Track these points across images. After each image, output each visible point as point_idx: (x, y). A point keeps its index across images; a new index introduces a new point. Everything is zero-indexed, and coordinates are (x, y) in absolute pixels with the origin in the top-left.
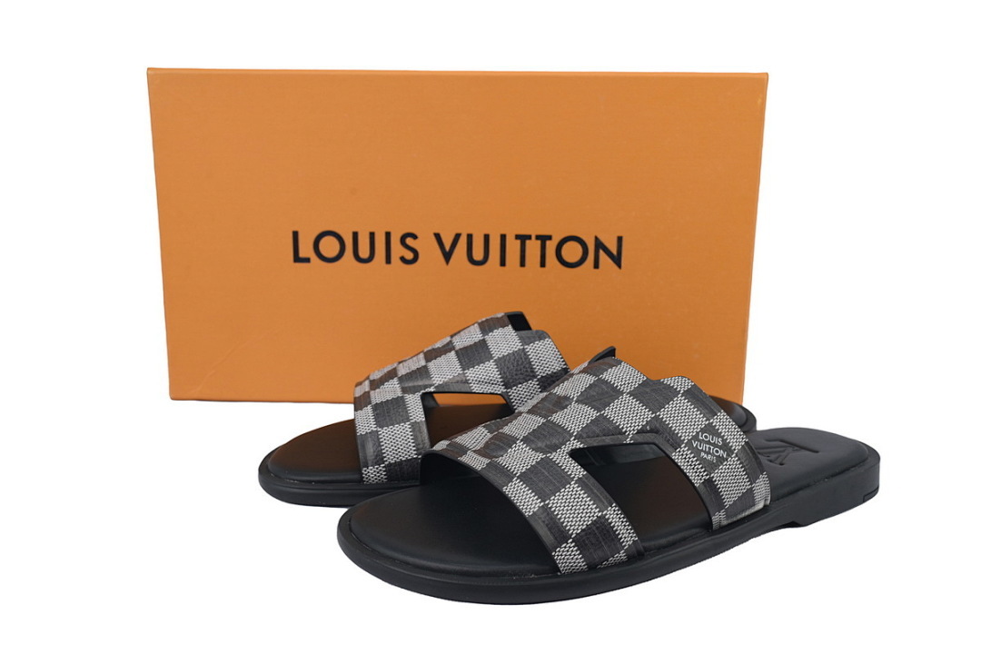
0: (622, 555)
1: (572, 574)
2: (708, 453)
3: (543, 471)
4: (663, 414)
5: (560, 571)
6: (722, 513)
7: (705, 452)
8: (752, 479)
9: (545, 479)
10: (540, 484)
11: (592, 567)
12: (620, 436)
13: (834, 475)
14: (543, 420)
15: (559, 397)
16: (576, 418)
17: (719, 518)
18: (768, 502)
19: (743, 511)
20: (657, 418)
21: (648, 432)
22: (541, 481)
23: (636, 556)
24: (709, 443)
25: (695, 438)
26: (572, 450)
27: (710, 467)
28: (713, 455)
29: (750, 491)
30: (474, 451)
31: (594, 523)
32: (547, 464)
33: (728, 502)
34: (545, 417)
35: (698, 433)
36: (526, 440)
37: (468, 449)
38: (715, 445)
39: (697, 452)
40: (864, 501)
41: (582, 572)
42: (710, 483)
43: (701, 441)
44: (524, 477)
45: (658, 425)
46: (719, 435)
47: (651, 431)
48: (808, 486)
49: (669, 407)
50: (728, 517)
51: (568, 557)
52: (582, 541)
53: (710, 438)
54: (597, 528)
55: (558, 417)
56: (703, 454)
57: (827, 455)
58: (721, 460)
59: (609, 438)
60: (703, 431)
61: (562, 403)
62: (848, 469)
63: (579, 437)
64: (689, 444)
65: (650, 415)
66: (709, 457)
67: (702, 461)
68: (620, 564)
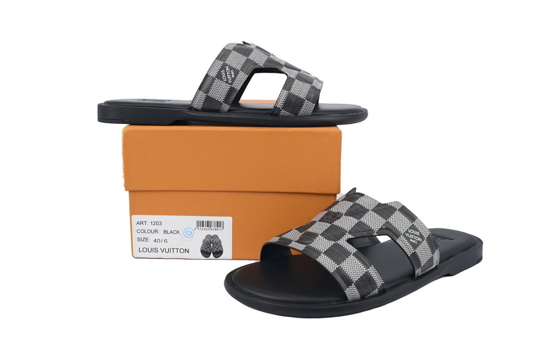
0: (376, 291)
1: (354, 301)
2: (413, 239)
3: (336, 250)
4: (390, 220)
5: (348, 300)
6: (420, 269)
7: (412, 239)
8: (433, 252)
9: (337, 254)
10: (336, 256)
11: (363, 298)
12: (370, 232)
13: (464, 251)
14: (329, 225)
15: (334, 213)
16: (347, 223)
17: (418, 272)
18: (438, 264)
19: (428, 268)
20: (387, 222)
21: (384, 229)
22: (335, 255)
23: (383, 291)
24: (413, 234)
25: (407, 232)
26: (348, 239)
27: (415, 246)
28: (415, 240)
29: (432, 258)
30: (296, 241)
31: (364, 275)
32: (336, 246)
33: (423, 264)
34: (330, 223)
35: (408, 229)
36: (322, 234)
37: (292, 241)
38: (416, 235)
39: (408, 239)
40: (478, 263)
41: (358, 300)
42: (414, 254)
43: (410, 234)
44: (326, 253)
45: (388, 226)
46: (418, 231)
47: (386, 229)
48: (453, 256)
49: (393, 216)
50: (422, 271)
51: (352, 292)
52: (358, 285)
53: (414, 232)
54: (365, 278)
55: (337, 223)
56: (411, 240)
57: (457, 241)
58: (419, 243)
59: (365, 232)
60: (410, 228)
61: (337, 216)
62: (470, 247)
63: (350, 233)
64: (404, 235)
65: (384, 221)
66: (414, 241)
67: (411, 243)
68: (376, 296)
